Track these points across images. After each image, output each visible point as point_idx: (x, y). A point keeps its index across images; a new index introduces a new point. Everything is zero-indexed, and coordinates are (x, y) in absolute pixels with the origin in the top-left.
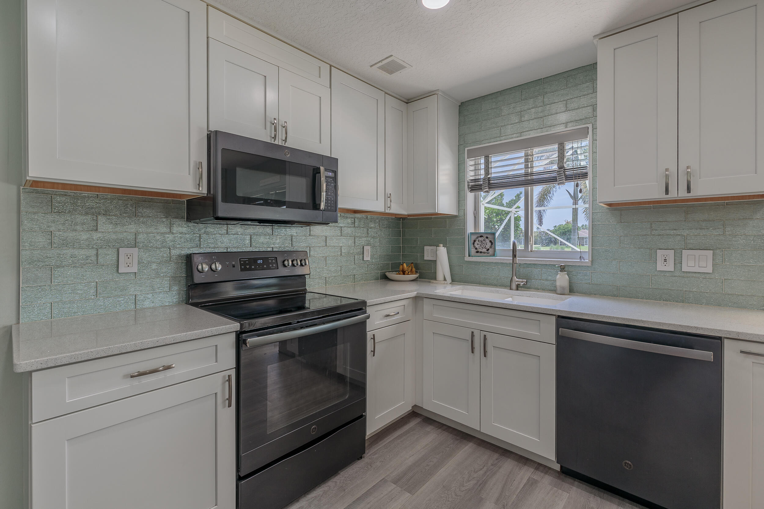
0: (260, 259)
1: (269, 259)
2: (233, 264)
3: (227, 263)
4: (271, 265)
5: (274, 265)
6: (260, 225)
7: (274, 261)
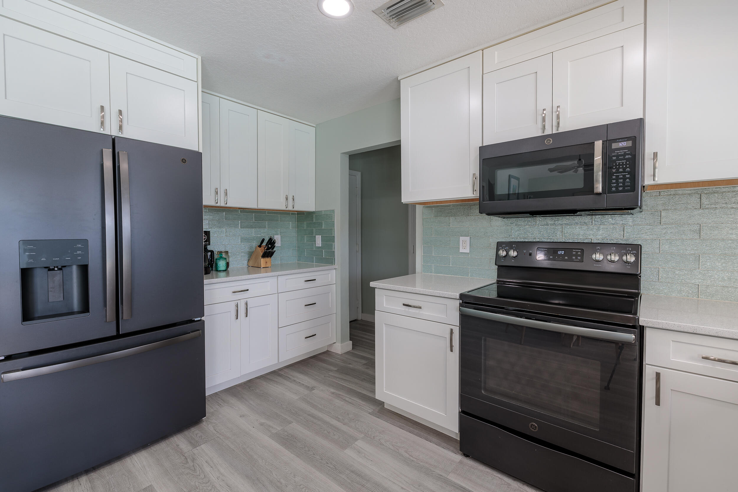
0: (562, 249)
1: (574, 250)
2: (530, 253)
3: (525, 251)
4: (574, 258)
5: (579, 258)
6: (575, 215)
7: (579, 253)
